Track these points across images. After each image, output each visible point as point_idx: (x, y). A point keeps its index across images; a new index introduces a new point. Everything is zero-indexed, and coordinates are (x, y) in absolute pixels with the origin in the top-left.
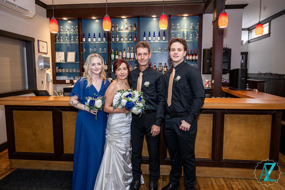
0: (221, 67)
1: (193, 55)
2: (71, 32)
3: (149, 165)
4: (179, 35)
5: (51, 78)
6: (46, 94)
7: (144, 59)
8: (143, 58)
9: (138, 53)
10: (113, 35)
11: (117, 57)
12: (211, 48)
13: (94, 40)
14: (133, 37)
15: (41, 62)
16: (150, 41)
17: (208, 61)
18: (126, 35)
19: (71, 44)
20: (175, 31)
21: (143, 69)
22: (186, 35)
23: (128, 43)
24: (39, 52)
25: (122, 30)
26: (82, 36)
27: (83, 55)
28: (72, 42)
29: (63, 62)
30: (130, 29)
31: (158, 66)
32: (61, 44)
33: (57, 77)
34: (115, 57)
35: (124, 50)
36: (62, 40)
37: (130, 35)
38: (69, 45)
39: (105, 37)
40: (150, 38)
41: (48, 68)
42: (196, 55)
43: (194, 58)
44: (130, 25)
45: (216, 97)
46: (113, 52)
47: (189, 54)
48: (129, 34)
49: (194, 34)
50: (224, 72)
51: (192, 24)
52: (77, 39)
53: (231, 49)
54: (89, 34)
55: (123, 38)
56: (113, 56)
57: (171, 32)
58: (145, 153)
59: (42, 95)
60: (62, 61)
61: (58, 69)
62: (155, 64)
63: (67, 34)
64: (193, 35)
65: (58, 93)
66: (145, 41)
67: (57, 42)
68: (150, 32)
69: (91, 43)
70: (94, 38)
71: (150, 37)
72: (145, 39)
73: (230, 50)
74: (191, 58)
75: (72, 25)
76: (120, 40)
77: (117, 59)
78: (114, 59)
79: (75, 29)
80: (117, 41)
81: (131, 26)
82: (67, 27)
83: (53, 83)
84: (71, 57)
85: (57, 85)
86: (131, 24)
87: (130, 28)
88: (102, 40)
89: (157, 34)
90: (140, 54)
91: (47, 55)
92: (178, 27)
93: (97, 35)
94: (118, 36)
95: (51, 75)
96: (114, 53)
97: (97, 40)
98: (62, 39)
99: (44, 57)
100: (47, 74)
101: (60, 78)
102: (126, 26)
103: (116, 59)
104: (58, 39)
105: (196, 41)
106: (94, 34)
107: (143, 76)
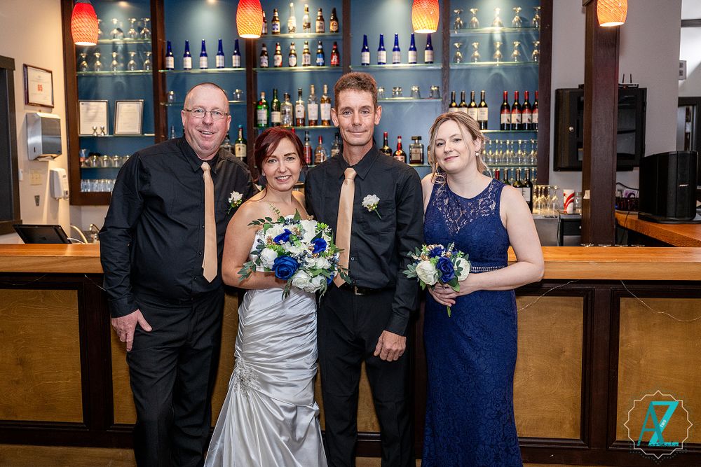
0: (611, 147)
1: (521, 110)
2: (128, 39)
3: (380, 459)
4: (475, 45)
5: (64, 186)
6: (55, 235)
7: (360, 125)
8: (357, 121)
9: (343, 105)
10: (264, 46)
11: (277, 117)
12: (581, 86)
13: (204, 61)
14: (327, 55)
15: (34, 134)
16: (384, 64)
17: (571, 129)
18: (306, 47)
19: (128, 77)
20: (464, 33)
21: (356, 156)
22: (498, 46)
23: (312, 73)
24: (27, 102)
25: (293, 30)
26: (163, 51)
27: (166, 112)
28: (132, 71)
29: (103, 135)
30: (319, 28)
31: (410, 147)
32: (97, 76)
33: (82, 183)
34: (269, 118)
35: (300, 93)
36: (98, 63)
37: (320, 47)
38: (122, 80)
39: (238, 53)
40: (383, 56)
41: (54, 155)
42: (532, 109)
43: (526, 117)
44: (319, 14)
45: (596, 245)
46: (264, 101)
47: (511, 106)
48: (314, 43)
49: (525, 40)
50: (624, 163)
51: (519, 9)
52: (146, 62)
53: (646, 89)
54: (187, 43)
55: (295, 55)
56: (263, 115)
57: (452, 35)
58: (367, 421)
59: (44, 239)
60: (99, 131)
61: (86, 158)
62: (400, 140)
63: (114, 44)
64: (523, 47)
65: (87, 234)
66: (368, 64)
67: (84, 71)
68: (382, 37)
69: (192, 71)
70: (202, 55)
71: (383, 53)
72: (366, 57)
73: (644, 91)
74: (515, 117)
75: (131, 14)
76: (286, 63)
77: (278, 124)
78: (266, 123)
79: (140, 29)
80: (276, 67)
81: (321, 17)
82: (115, 21)
83: (71, 203)
84: (130, 118)
85: (83, 208)
86: (321, 11)
87: (318, 24)
88: (228, 63)
89: (404, 43)
90: (348, 110)
91: (51, 112)
92: (474, 19)
93: (212, 47)
94: (279, 48)
95: (64, 176)
96: (266, 104)
97: (212, 64)
98: (100, 59)
99: (43, 119)
100: (52, 172)
101: (92, 186)
102: (306, 18)
103: (273, 124)
104: (87, 60)
105: (531, 65)
106: (203, 43)
107: (356, 178)
